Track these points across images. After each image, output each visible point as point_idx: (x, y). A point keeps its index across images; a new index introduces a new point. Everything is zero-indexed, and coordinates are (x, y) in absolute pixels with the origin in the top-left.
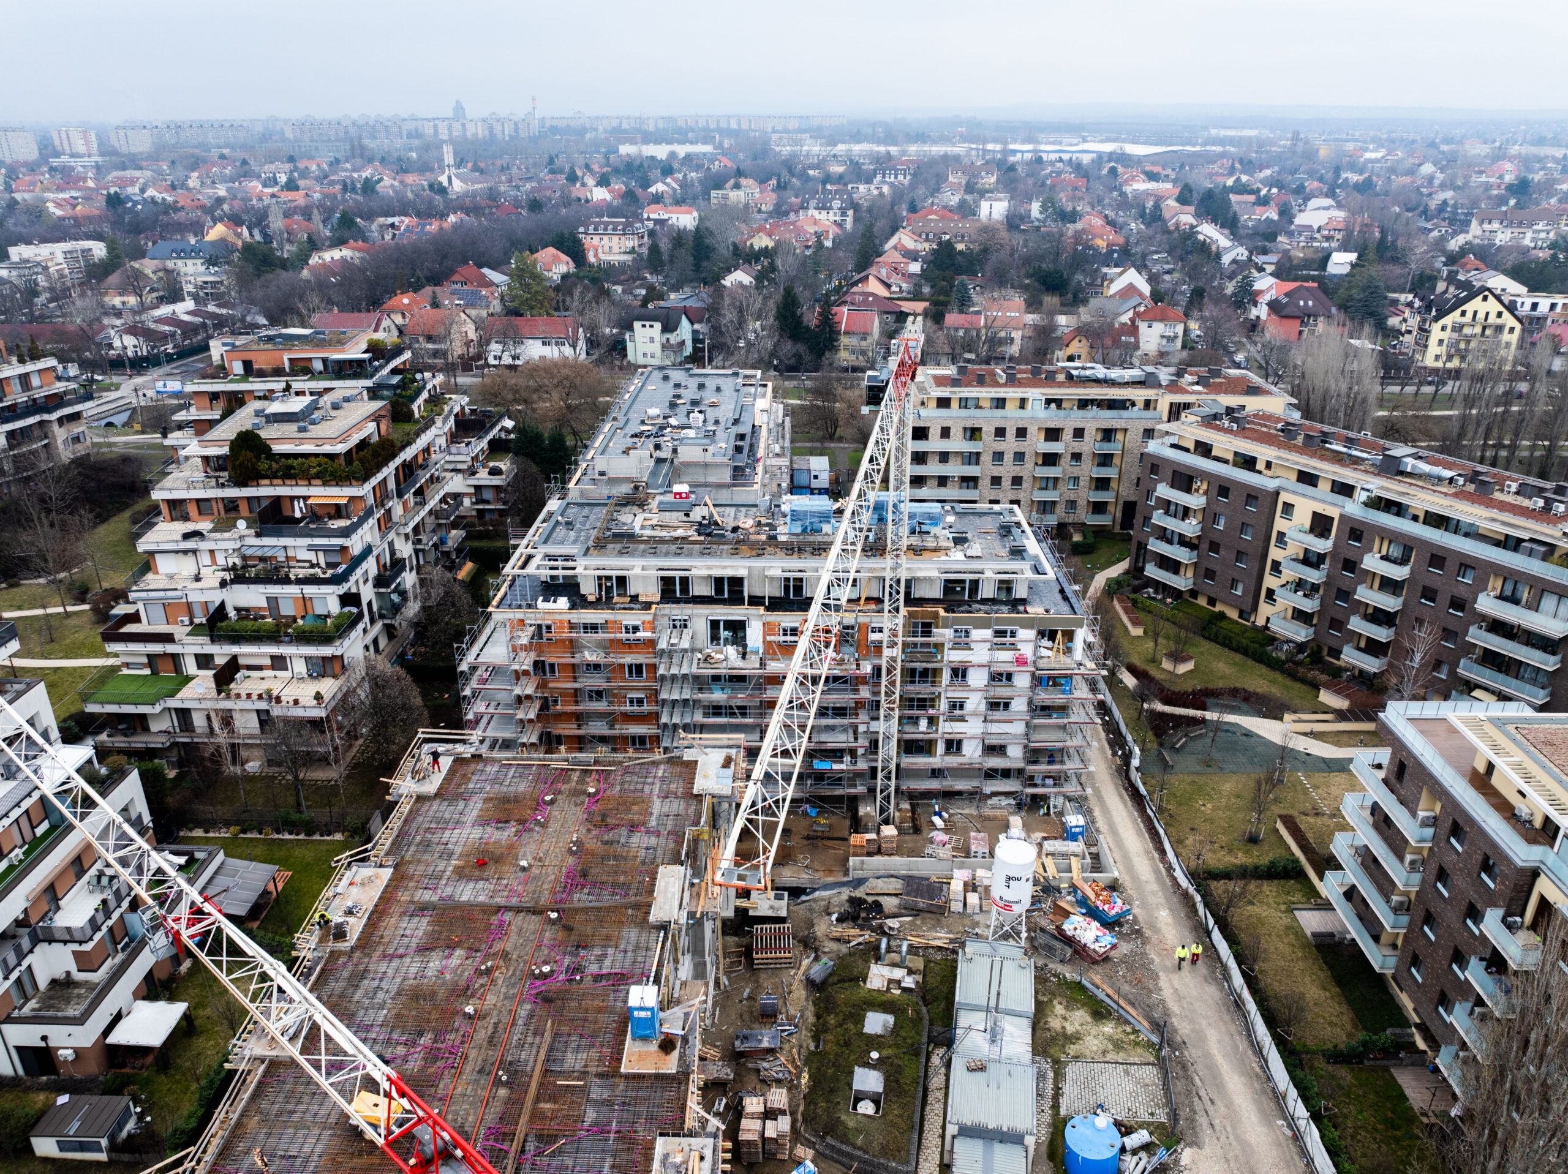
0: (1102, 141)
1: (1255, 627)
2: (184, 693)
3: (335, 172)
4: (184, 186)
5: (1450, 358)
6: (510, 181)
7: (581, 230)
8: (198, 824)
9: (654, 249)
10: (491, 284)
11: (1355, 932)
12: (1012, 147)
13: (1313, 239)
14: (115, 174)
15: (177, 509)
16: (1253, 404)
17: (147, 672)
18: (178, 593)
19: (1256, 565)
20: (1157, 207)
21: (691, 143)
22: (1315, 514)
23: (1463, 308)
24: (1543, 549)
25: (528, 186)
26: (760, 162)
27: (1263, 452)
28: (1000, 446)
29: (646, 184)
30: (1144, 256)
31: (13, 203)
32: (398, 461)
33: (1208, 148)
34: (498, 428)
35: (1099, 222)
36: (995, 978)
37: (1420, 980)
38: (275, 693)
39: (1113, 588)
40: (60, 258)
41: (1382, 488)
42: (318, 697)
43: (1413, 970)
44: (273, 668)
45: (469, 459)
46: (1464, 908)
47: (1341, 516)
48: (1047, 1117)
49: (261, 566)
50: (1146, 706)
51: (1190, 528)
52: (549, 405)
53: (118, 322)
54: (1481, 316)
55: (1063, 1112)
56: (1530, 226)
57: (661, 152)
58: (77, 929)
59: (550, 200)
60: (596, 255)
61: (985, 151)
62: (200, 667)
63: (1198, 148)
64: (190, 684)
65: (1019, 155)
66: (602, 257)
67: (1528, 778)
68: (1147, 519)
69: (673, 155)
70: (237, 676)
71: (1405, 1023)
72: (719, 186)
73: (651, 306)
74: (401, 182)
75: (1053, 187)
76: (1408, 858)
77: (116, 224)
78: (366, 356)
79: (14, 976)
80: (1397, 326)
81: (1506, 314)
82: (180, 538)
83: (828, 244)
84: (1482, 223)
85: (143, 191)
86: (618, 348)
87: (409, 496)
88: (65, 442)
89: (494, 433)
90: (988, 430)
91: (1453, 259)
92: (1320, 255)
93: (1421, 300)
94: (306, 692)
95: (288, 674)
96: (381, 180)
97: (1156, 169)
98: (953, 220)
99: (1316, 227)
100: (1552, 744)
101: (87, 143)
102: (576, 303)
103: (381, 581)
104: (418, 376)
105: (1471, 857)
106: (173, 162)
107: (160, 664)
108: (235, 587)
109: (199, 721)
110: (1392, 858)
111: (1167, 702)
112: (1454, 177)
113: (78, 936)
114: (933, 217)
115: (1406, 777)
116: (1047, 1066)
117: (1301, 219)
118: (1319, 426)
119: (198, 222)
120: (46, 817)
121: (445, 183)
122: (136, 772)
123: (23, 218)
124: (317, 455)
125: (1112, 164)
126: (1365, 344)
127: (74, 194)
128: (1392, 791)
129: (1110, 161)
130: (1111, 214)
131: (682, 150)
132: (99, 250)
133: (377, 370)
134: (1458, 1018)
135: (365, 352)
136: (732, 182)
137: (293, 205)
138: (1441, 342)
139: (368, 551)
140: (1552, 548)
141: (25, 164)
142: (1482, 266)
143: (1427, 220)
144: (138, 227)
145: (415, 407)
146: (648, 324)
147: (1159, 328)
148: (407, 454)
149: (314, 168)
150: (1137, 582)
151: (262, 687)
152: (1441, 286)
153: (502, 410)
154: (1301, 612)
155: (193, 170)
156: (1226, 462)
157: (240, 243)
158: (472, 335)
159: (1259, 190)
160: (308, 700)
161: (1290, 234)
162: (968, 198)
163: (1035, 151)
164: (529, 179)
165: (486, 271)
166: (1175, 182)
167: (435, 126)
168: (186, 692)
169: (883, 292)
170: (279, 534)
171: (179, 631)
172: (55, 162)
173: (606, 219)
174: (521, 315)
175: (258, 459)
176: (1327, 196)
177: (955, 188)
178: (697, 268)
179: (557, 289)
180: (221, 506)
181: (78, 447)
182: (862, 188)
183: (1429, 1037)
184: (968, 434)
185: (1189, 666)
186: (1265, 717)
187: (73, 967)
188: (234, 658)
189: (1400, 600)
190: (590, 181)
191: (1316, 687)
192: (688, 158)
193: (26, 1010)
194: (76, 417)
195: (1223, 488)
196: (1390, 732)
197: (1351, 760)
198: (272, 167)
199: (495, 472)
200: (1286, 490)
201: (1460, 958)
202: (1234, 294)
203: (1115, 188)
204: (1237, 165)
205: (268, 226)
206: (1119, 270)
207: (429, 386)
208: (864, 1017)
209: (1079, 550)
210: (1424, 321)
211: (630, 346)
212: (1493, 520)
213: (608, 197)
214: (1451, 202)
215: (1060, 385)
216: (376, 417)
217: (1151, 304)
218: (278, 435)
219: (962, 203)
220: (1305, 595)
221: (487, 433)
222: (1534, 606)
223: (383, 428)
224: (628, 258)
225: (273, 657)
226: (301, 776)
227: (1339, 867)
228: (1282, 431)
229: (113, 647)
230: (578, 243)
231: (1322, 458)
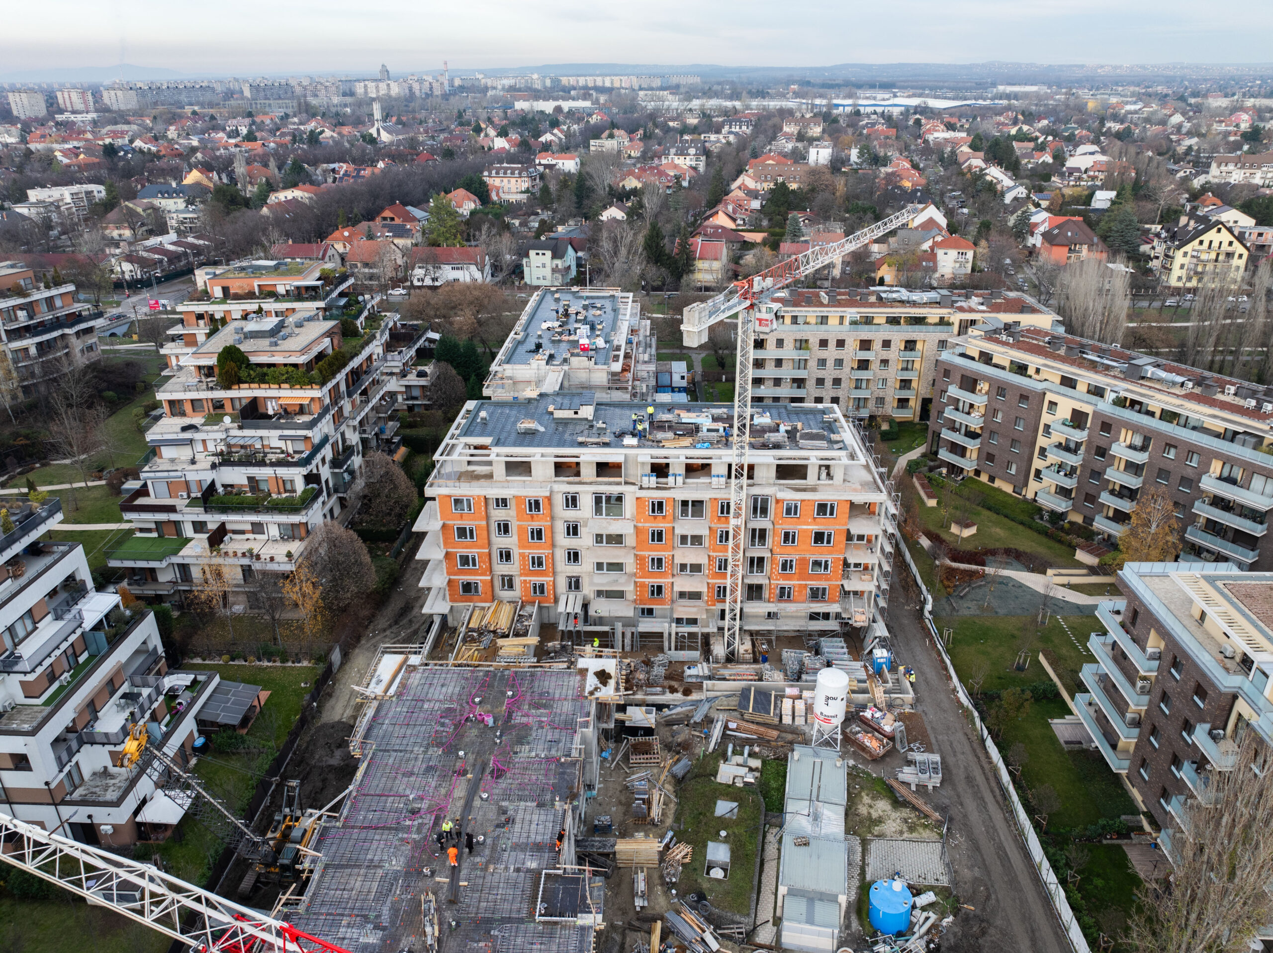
0: (909, 97)
1: (1025, 500)
2: (185, 552)
3: (286, 126)
4: (165, 137)
5: (1189, 279)
6: (426, 132)
7: (486, 173)
8: (197, 655)
9: (545, 190)
10: (414, 219)
11: (1098, 742)
12: (835, 101)
13: (1080, 179)
14: (109, 128)
15: (176, 407)
16: (1027, 320)
17: (155, 535)
18: (179, 474)
19: (1027, 451)
20: (953, 152)
21: (574, 99)
22: (1074, 410)
23: (1201, 238)
24: (1253, 440)
25: (442, 136)
26: (629, 115)
27: (1033, 361)
28: (823, 354)
29: (538, 135)
30: (942, 194)
31: (29, 153)
32: (348, 369)
33: (996, 102)
34: (423, 339)
35: (907, 165)
36: (817, 773)
37: (1147, 778)
38: (255, 552)
39: (912, 468)
40: (68, 199)
41: (1127, 390)
42: (289, 555)
43: (1142, 771)
44: (253, 532)
45: (401, 364)
46: (1180, 722)
47: (1094, 412)
48: (856, 883)
49: (243, 451)
50: (937, 562)
51: (975, 422)
52: (462, 319)
53: (118, 251)
54: (1215, 244)
55: (868, 878)
56: (1259, 168)
57: (547, 107)
58: (112, 734)
59: (460, 148)
60: (498, 194)
61: (813, 105)
62: (196, 531)
63: (988, 102)
64: (189, 545)
65: (841, 108)
66: (505, 197)
67: (1231, 623)
68: (941, 412)
69: (558, 109)
70: (226, 538)
71: (1135, 811)
72: (597, 136)
73: (543, 238)
74: (339, 134)
75: (868, 136)
76: (1139, 684)
77: (112, 169)
78: (319, 283)
79: (67, 769)
80: (1148, 253)
81: (1236, 244)
82: (179, 430)
83: (685, 184)
84: (1219, 166)
85: (131, 141)
86: (517, 271)
87: (357, 397)
88: (82, 351)
89: (421, 343)
90: (814, 342)
91: (1196, 196)
92: (1086, 193)
93: (1167, 231)
94: (280, 551)
95: (265, 537)
96: (322, 132)
97: (953, 120)
98: (787, 165)
99: (1083, 169)
100: (1251, 597)
101: (85, 102)
102: (484, 237)
103: (336, 463)
104: (360, 298)
105: (1186, 683)
106: (155, 118)
107: (166, 529)
108: (223, 468)
109: (196, 573)
110: (1128, 685)
111: (954, 560)
112: (1199, 125)
113: (113, 740)
114: (771, 162)
115: (1139, 621)
116: (856, 842)
117: (1071, 163)
118: (1078, 339)
119: (177, 168)
120: (86, 649)
121: (375, 135)
122: (152, 614)
123: (37, 165)
124: (285, 365)
125: (918, 116)
126: (1121, 268)
127: (76, 144)
128: (1127, 632)
129: (915, 113)
130: (916, 159)
131: (566, 105)
132: (99, 191)
133: (328, 294)
134: (1173, 807)
135: (319, 279)
136: (607, 133)
137: (252, 153)
138: (1182, 266)
139: (325, 440)
140: (1261, 439)
141: (36, 119)
142: (1219, 202)
143: (1175, 163)
144: (128, 173)
145: (358, 323)
146: (540, 252)
147: (953, 253)
148: (355, 363)
149: (268, 122)
150: (932, 464)
151: (246, 547)
152: (1183, 220)
153: (427, 324)
154: (1062, 488)
155: (171, 124)
156: (1003, 368)
157: (211, 185)
158: (400, 262)
159: (1037, 138)
160: (281, 557)
161: (1062, 175)
162: (800, 145)
163: (855, 105)
164: (442, 131)
165: (409, 208)
166: (968, 131)
167: (366, 86)
168: (186, 551)
169: (730, 225)
170: (257, 427)
171: (180, 503)
172: (59, 117)
173: (505, 165)
174: (439, 246)
175: (240, 368)
176: (1093, 143)
177: (788, 137)
178: (579, 204)
179: (468, 223)
180: (210, 405)
181: (92, 354)
182: (713, 137)
183: (1153, 822)
184: (798, 345)
185: (973, 530)
186: (1033, 571)
187: (109, 764)
188: (223, 524)
189: (1141, 479)
190: (492, 132)
191: (1073, 548)
192: (571, 113)
193: (76, 795)
194: (89, 330)
195: (1000, 389)
196: (1126, 586)
197: (1095, 607)
198: (235, 122)
199: (421, 374)
200: (1051, 391)
201: (1177, 761)
202: (1015, 226)
203: (919, 136)
204: (1020, 117)
205: (233, 171)
206: (921, 206)
207: (369, 306)
208: (715, 804)
209: (886, 437)
210: (1169, 249)
211: (526, 270)
212: (1215, 417)
213: (507, 146)
214: (1196, 148)
215: (872, 305)
216: (329, 334)
217: (947, 235)
218: (254, 348)
219: (795, 150)
220: (1066, 475)
221: (415, 343)
222: (1246, 485)
223: (336, 342)
224: (525, 196)
225: (253, 524)
226: (277, 617)
227: (1087, 691)
228: (1049, 343)
229: (128, 516)
230: (483, 184)
231: (1080, 366)
